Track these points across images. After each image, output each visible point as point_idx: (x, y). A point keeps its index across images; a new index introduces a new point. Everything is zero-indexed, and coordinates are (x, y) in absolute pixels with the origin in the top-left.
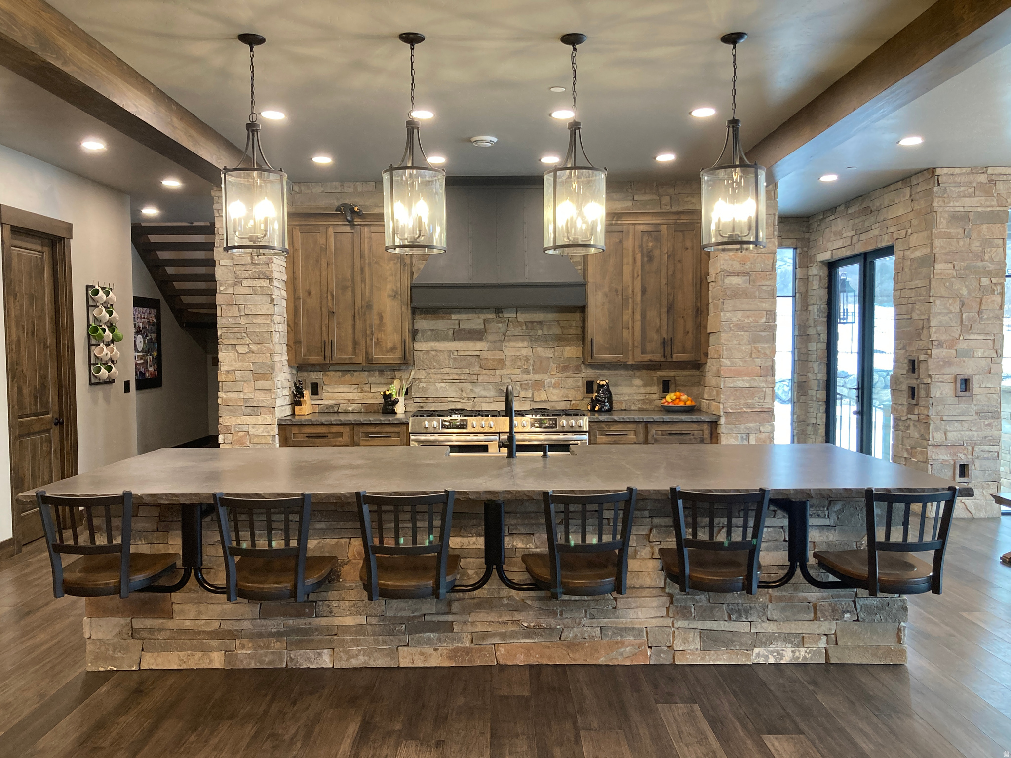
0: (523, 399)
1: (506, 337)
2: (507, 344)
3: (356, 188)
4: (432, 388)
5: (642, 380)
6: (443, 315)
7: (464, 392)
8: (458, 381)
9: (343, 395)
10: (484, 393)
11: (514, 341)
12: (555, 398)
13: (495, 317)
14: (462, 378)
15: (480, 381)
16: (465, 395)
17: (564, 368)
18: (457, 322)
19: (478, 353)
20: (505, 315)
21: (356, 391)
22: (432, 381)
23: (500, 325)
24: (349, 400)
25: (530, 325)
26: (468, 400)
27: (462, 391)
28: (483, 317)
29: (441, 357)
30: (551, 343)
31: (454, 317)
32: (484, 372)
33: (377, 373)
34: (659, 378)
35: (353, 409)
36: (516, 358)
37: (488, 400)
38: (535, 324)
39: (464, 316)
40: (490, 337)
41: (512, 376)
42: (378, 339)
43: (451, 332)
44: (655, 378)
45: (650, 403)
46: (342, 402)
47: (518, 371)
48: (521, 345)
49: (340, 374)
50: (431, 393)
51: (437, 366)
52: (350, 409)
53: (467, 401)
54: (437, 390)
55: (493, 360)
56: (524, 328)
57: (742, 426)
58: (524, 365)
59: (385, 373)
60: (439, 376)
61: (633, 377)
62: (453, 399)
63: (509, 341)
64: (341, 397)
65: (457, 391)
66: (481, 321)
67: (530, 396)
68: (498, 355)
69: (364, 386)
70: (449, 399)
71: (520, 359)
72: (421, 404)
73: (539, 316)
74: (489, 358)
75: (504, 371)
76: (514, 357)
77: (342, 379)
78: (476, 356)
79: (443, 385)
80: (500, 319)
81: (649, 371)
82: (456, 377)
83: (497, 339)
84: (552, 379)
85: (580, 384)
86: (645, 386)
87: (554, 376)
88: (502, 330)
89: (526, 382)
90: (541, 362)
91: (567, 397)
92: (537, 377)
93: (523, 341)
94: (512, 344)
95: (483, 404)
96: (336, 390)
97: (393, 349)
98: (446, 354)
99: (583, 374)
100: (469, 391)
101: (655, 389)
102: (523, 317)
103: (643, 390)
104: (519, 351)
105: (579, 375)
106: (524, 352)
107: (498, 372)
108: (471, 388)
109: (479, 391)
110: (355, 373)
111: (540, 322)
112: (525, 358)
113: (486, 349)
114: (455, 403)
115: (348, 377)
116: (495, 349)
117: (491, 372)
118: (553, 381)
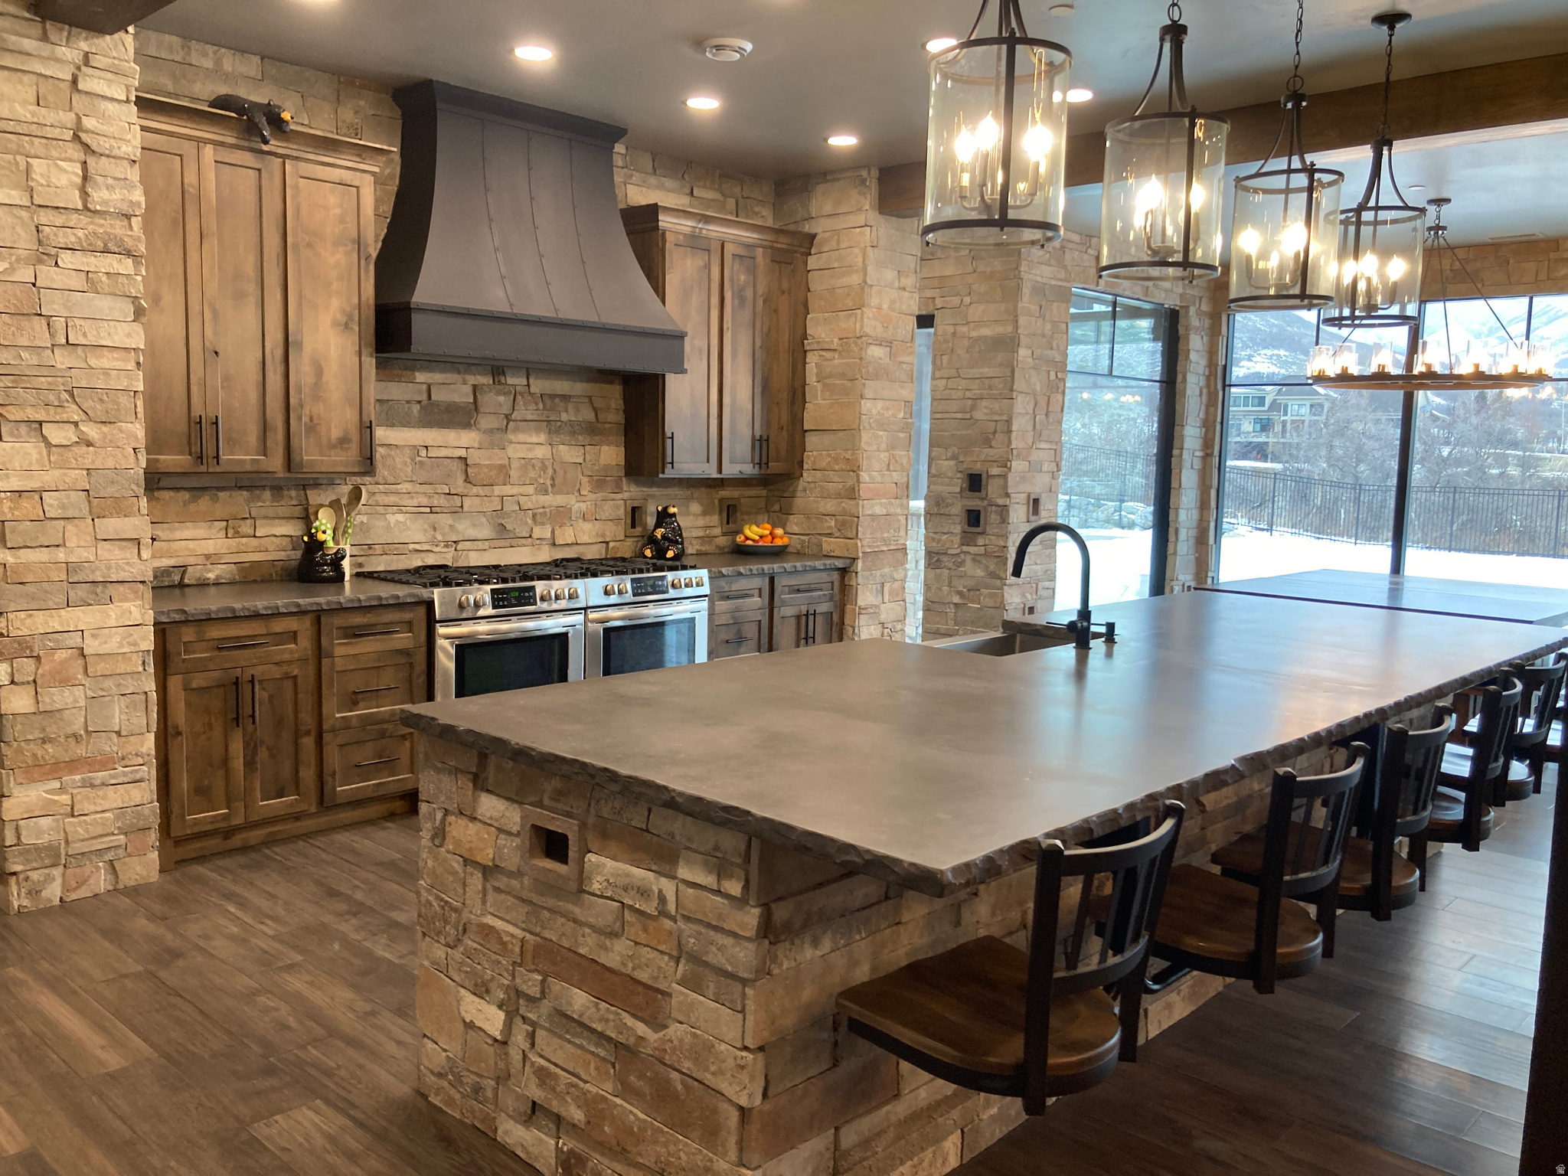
0: (538, 542)
1: (511, 423)
2: (512, 437)
3: (218, 62)
4: (380, 523)
5: (701, 504)
6: (400, 372)
7: (438, 532)
8: (428, 510)
9: (191, 545)
10: (472, 533)
11: (524, 431)
12: (585, 539)
13: (491, 382)
14: (435, 503)
15: (466, 508)
16: (440, 538)
17: (599, 484)
18: (424, 387)
19: (462, 453)
20: (510, 381)
21: (222, 534)
22: (381, 509)
23: (502, 398)
24: (208, 557)
25: (548, 402)
26: (446, 546)
27: (435, 529)
28: (472, 380)
29: (398, 460)
30: (581, 438)
31: (420, 377)
32: (475, 490)
33: (267, 494)
34: (721, 501)
35: (217, 577)
36: (527, 463)
37: (480, 545)
38: (557, 400)
39: (437, 377)
40: (485, 422)
41: (522, 499)
42: (311, 419)
43: (416, 408)
44: (716, 501)
45: (710, 542)
46: (192, 560)
47: (531, 489)
48: (535, 439)
49: (187, 495)
50: (378, 537)
51: (391, 479)
52: (211, 576)
53: (445, 550)
54: (388, 528)
55: (488, 466)
56: (541, 406)
57: (878, 573)
58: (540, 476)
59: (286, 493)
60: (392, 499)
61: (691, 498)
62: (417, 547)
63: (516, 430)
64: (188, 549)
65: (425, 531)
66: (468, 389)
67: (549, 535)
68: (497, 458)
69: (241, 522)
70: (412, 546)
71: (533, 466)
72: (360, 560)
73: (562, 386)
74: (482, 462)
75: (508, 490)
76: (522, 461)
77: (192, 507)
78: (460, 458)
79: (400, 517)
80: (502, 387)
81: (709, 490)
82: (424, 501)
83: (496, 425)
84: (582, 504)
85: (621, 512)
86: (705, 513)
87: (585, 499)
88: (506, 410)
89: (542, 510)
90: (565, 472)
91: (603, 535)
92: (559, 500)
93: (538, 431)
94: (522, 437)
95: (472, 554)
96: (178, 535)
97: (343, 441)
98: (407, 451)
99: (626, 495)
100: (447, 530)
101: (715, 519)
102: (538, 385)
103: (701, 522)
104: (530, 450)
105: (620, 496)
106: (542, 452)
107: (498, 490)
108: (450, 522)
109: (465, 528)
110: (221, 494)
111: (565, 398)
112: (540, 465)
113: (476, 445)
114: (423, 555)
115: (204, 503)
116: (492, 446)
117: (486, 491)
118: (583, 506)
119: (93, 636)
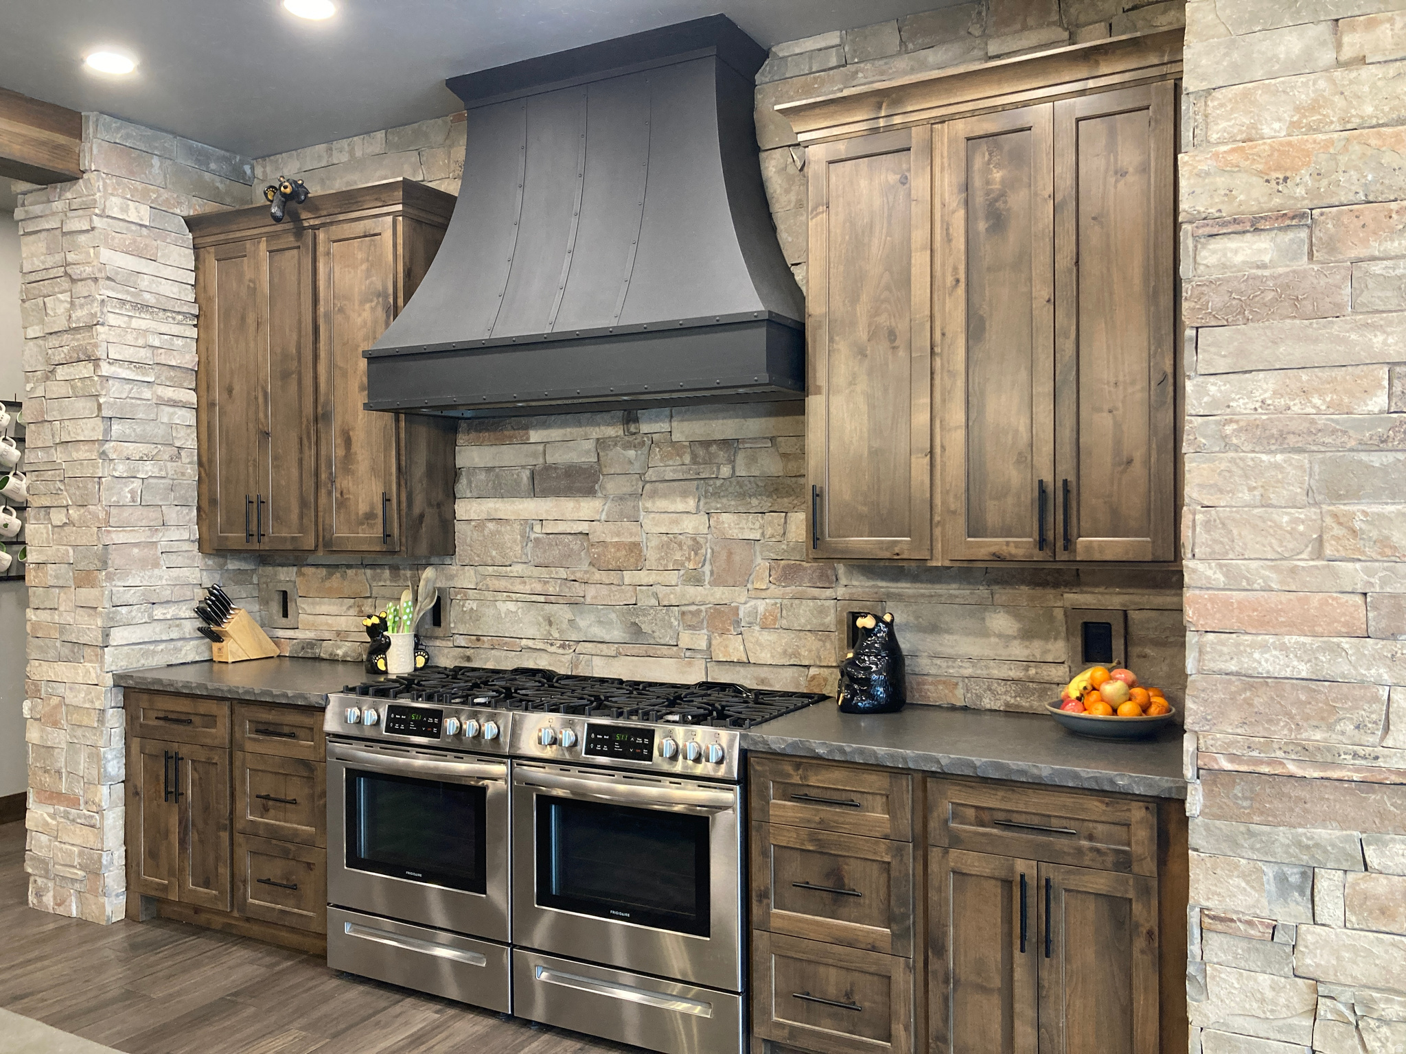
0: (688, 654)
1: (648, 486)
2: (649, 504)
4: (490, 612)
5: (1017, 616)
6: (512, 432)
7: (554, 627)
8: (542, 599)
9: (330, 620)
10: (598, 632)
11: (665, 496)
12: (765, 657)
13: (621, 432)
14: (551, 590)
15: (588, 600)
16: (556, 635)
17: (788, 574)
18: (541, 447)
19: (584, 527)
20: (645, 428)
21: (353, 612)
22: (489, 595)
23: (631, 453)
24: (338, 633)
25: (701, 452)
26: (563, 646)
27: (550, 624)
28: (597, 432)
29: (507, 537)
30: (755, 502)
31: (535, 436)
32: (598, 576)
33: (387, 572)
34: (1072, 612)
35: (345, 655)
36: (671, 541)
37: (612, 650)
38: (714, 448)
39: (555, 434)
40: (612, 486)
41: (662, 591)
42: (342, 493)
43: (525, 475)
44: (1059, 614)
45: (1042, 693)
46: (326, 636)
47: (673, 577)
48: (680, 506)
49: (324, 572)
50: (488, 627)
51: (499, 560)
52: (340, 652)
53: (561, 651)
54: (498, 618)
55: (618, 546)
56: (687, 459)
57: (1283, 835)
58: (689, 559)
59: (402, 572)
60: (502, 584)
61: (984, 606)
62: (530, 643)
63: (654, 495)
64: (327, 624)
65: (539, 624)
66: (589, 445)
67: (703, 645)
68: (627, 533)
69: (365, 601)
70: (524, 642)
71: (680, 545)
72: (469, 652)
73: (723, 427)
74: (608, 540)
75: (644, 577)
76: (665, 538)
77: (327, 584)
78: (581, 533)
79: (511, 606)
80: (631, 438)
81: (1039, 591)
82: (539, 588)
83: (627, 489)
84: (759, 602)
85: (830, 619)
86: (1027, 635)
87: (763, 594)
88: (637, 468)
89: (693, 608)
90: (730, 554)
91: (796, 654)
92: (720, 594)
93: (684, 494)
94: (662, 504)
95: (597, 661)
96: (319, 609)
97: (370, 516)
98: (517, 526)
99: (841, 592)
100: (565, 625)
101: (1058, 648)
102: (685, 429)
103: (1019, 650)
104: (676, 522)
105: (828, 593)
106: (692, 525)
107: (628, 577)
108: (569, 616)
109: (588, 625)
110: (350, 572)
111: (725, 443)
112: (690, 542)
113: (603, 517)
114: (536, 654)
115: (335, 581)
116: (622, 516)
117: (613, 577)
118: (761, 606)
119: (71, 689)
